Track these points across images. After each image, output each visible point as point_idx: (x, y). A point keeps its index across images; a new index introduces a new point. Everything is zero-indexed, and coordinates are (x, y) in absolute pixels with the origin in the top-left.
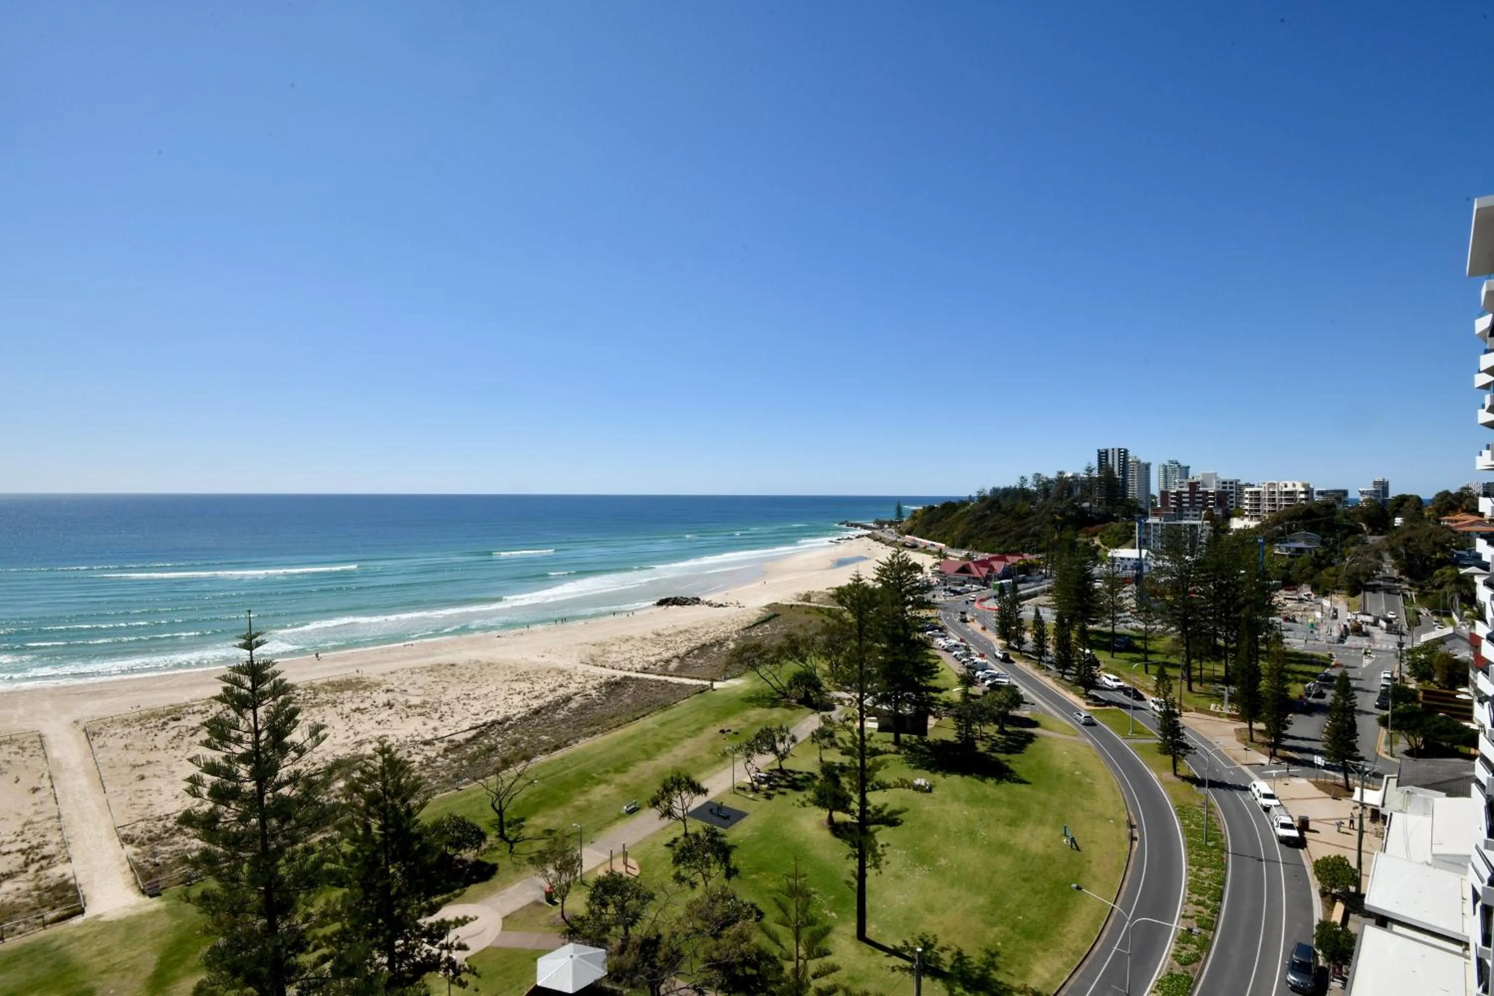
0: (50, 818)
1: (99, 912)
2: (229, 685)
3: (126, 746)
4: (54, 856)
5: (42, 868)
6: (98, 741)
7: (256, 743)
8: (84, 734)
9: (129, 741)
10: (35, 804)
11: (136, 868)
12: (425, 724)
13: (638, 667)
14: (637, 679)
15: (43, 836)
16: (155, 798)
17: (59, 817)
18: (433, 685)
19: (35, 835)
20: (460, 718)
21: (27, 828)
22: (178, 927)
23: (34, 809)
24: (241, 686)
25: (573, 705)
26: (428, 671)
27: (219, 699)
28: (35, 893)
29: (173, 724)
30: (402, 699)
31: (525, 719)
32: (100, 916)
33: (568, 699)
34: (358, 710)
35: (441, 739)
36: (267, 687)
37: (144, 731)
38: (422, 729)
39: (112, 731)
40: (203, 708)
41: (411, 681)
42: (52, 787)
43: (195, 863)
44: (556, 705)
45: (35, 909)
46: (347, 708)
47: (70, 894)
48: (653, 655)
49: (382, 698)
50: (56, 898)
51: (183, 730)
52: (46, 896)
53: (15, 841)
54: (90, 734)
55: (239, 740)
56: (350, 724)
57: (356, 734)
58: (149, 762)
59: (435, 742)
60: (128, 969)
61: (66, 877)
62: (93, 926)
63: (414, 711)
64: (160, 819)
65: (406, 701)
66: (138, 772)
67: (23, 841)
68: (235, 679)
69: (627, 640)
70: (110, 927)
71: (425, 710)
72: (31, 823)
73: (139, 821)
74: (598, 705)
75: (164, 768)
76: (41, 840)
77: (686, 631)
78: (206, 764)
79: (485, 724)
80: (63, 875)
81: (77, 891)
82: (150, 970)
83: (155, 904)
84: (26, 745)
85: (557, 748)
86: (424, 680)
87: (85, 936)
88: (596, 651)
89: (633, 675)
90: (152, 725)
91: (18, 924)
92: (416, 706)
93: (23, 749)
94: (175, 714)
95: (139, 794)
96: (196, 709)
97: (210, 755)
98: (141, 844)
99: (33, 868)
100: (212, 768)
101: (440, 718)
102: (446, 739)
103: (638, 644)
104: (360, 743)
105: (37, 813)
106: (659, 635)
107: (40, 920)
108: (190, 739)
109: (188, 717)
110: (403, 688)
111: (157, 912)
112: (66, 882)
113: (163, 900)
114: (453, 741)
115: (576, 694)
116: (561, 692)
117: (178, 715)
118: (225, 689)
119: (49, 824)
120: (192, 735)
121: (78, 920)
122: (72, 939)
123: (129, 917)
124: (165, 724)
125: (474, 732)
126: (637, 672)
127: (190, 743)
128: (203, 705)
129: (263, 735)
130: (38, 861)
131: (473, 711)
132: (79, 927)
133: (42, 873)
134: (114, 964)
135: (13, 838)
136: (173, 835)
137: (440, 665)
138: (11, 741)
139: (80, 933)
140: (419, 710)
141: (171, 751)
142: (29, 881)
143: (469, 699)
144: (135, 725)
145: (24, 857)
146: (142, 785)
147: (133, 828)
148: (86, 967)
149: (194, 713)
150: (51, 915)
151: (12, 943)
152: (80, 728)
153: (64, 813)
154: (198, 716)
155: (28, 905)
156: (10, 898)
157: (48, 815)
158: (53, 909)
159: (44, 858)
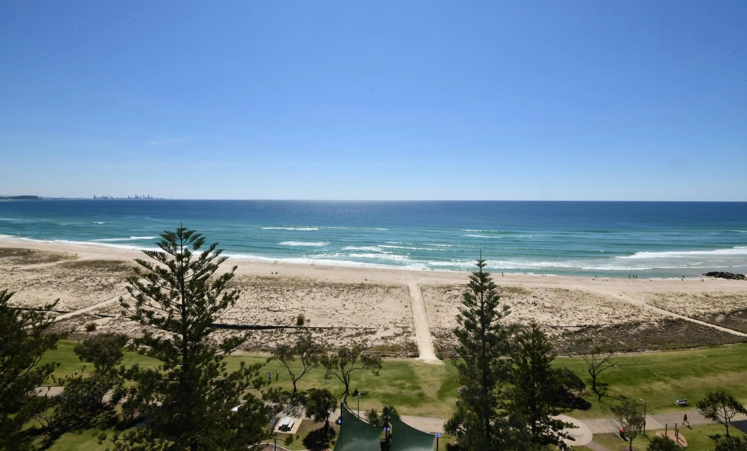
0: (410, 318)
1: (423, 359)
3: (433, 297)
4: (411, 332)
5: (407, 336)
6: (425, 293)
7: (482, 307)
8: (420, 290)
9: (434, 295)
10: (406, 311)
11: (435, 346)
12: (552, 318)
13: (691, 314)
14: (689, 322)
15: (408, 323)
16: (442, 320)
17: (413, 318)
18: (557, 299)
19: (406, 323)
20: (571, 319)
21: (404, 319)
22: (449, 375)
23: (406, 313)
24: (477, 282)
25: (641, 328)
26: (554, 291)
27: (469, 285)
28: (405, 344)
29: (448, 292)
30: (541, 302)
31: (609, 329)
32: (424, 360)
33: (638, 324)
34: (520, 303)
35: (561, 328)
36: (486, 284)
37: (439, 293)
38: (551, 319)
39: (429, 290)
40: (459, 288)
41: (545, 294)
42: (411, 306)
43: (458, 351)
44: (630, 326)
45: (405, 349)
46: (516, 301)
47: (415, 348)
48: (703, 309)
49: (531, 300)
50: (411, 348)
51: (452, 295)
52: (408, 346)
53: (400, 323)
54: (422, 290)
55: (476, 305)
56: (517, 309)
57: (520, 314)
58: (440, 306)
59: (558, 328)
60: (431, 385)
61: (414, 341)
62: (421, 363)
63: (547, 309)
64: (444, 330)
65: (543, 304)
66: (437, 308)
67: (403, 323)
68: (475, 278)
69: (682, 295)
70: (426, 366)
71: (552, 310)
73: (437, 327)
74: (659, 332)
75: (445, 309)
76: (407, 325)
77: (732, 297)
78: (464, 311)
79: (585, 326)
80: (413, 341)
81: (417, 348)
82: (439, 389)
83: (440, 363)
84: (404, 290)
85: (630, 351)
86: (552, 295)
87: (419, 365)
88: (657, 298)
89: (686, 319)
90: (441, 290)
91: (401, 353)
92: (548, 308)
94: (449, 288)
95: (437, 317)
96: (456, 288)
97: (465, 307)
98: (437, 337)
99: (405, 334)
100: (465, 314)
101: (560, 316)
102: (564, 328)
103: (692, 300)
104: (521, 319)
105: (407, 315)
106: (707, 296)
107: (407, 354)
108: (454, 300)
109: (454, 291)
110: (542, 297)
111: (441, 366)
112: (414, 343)
113: (444, 362)
114: (567, 330)
115: (643, 322)
116: (633, 318)
117: (450, 289)
118: (471, 282)
119: (410, 320)
120: (455, 298)
121: (417, 359)
122: (415, 365)
123: (432, 364)
124: (446, 291)
125: (578, 329)
126: (689, 317)
127: (454, 302)
128: (459, 287)
129: (485, 304)
130: (406, 332)
131: (578, 317)
132: (417, 361)
133: (408, 337)
134: (427, 381)
135: (400, 321)
136: (447, 337)
137: (560, 289)
138: (400, 287)
139: (417, 364)
140: (549, 310)
141: (448, 303)
142: (403, 338)
143: (576, 310)
144: (436, 289)
145: (402, 330)
146: (437, 313)
147: (435, 329)
148: (419, 377)
150: (410, 354)
151: (399, 359)
152: (419, 287)
153: (414, 318)
154: (457, 291)
155: (403, 347)
156: (399, 343)
157: (410, 317)
158: (410, 352)
159: (408, 332)
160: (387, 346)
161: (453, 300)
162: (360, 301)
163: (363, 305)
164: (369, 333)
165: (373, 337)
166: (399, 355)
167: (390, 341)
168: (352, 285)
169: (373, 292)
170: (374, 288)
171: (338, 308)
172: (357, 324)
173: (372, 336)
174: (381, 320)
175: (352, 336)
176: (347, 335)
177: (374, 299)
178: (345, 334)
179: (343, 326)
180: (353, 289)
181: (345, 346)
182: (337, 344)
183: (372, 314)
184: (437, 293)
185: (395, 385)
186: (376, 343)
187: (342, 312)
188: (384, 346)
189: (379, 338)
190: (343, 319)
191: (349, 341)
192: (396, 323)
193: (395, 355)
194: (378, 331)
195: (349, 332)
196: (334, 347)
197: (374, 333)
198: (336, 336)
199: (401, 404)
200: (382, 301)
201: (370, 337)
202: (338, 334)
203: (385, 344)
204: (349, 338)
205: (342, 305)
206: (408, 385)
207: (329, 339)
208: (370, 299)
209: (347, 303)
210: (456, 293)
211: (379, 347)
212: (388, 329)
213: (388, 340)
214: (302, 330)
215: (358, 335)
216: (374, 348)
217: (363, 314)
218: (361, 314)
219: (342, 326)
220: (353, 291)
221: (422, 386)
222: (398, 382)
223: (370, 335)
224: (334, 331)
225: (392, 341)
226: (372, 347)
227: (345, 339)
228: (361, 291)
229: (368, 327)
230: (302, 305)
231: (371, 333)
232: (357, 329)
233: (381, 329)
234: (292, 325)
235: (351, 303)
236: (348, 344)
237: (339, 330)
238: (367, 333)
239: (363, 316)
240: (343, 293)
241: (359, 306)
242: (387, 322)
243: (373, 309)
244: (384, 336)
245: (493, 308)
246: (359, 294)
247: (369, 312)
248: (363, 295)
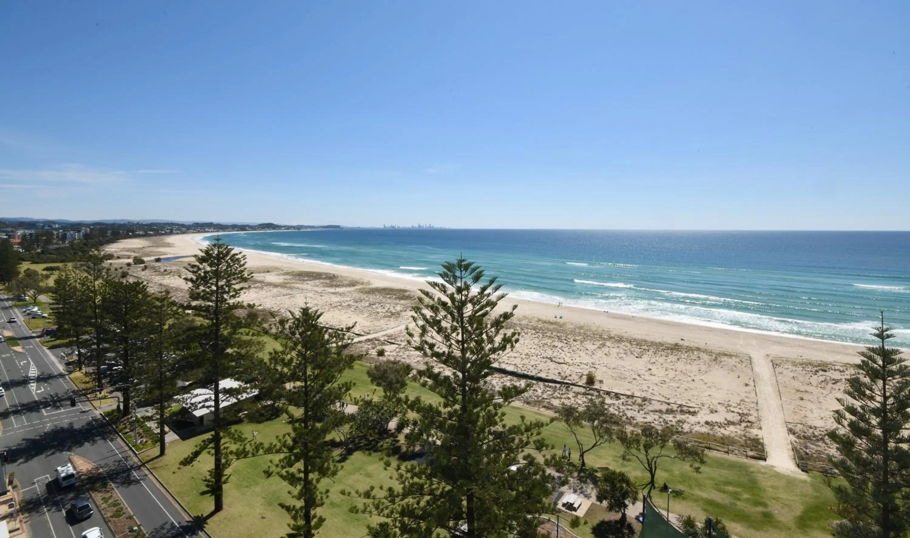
0: (753, 402)
1: (774, 465)
2: (866, 359)
3: (793, 377)
4: (753, 423)
5: (747, 426)
6: (778, 370)
7: (884, 404)
8: (771, 364)
9: (795, 375)
10: (746, 392)
11: (794, 449)
15: (749, 410)
16: (808, 414)
17: (757, 404)
19: (746, 409)
21: (742, 403)
22: (816, 497)
23: (745, 394)
24: (875, 362)
27: (858, 366)
28: (744, 438)
29: (821, 373)
32: (774, 467)
36: (894, 368)
37: (804, 372)
39: (786, 367)
40: (841, 369)
42: (755, 386)
43: (836, 465)
45: (743, 446)
47: (760, 447)
50: (753, 446)
52: (749, 442)
53: (736, 407)
54: (775, 364)
55: (872, 398)
58: (806, 391)
60: (786, 505)
61: (759, 437)
62: (770, 471)
64: (811, 428)
66: (799, 395)
67: (740, 409)
68: (871, 356)
70: (778, 476)
72: (744, 401)
73: (799, 423)
75: (815, 398)
76: (748, 412)
78: (847, 406)
80: (757, 435)
81: (763, 447)
82: (798, 513)
83: (804, 476)
84: (743, 360)
87: (765, 473)
90: (809, 369)
91: (736, 450)
93: (742, 362)
94: (823, 367)
95: (800, 408)
96: (837, 368)
97: (850, 401)
98: (799, 437)
99: (744, 424)
100: (852, 410)
105: (747, 397)
107: (745, 453)
108: (832, 385)
109: (832, 371)
111: (805, 482)
112: (758, 439)
113: (810, 476)
117: (825, 369)
118: (863, 361)
119: (752, 405)
120: (833, 384)
121: (762, 463)
122: (759, 472)
123: (789, 476)
124: (817, 371)
127: (832, 388)
128: (842, 366)
129: (891, 401)
130: (746, 422)
132: (763, 467)
133: (747, 429)
134: (779, 498)
135: (736, 405)
136: (818, 440)
138: (737, 356)
139: (763, 470)
141: (820, 390)
142: (741, 430)
144: (800, 366)
145: (740, 417)
146: (801, 403)
147: (795, 426)
148: (764, 491)
149: (835, 370)
150: (751, 453)
151: (731, 457)
152: (770, 359)
153: (759, 402)
154: (838, 373)
155: (740, 442)
156: (733, 435)
157: (752, 400)
158: (752, 450)
159: (749, 422)
160: (714, 436)
161: (830, 385)
162: (673, 367)
163: (677, 373)
164: (686, 412)
165: (692, 419)
166: (733, 451)
167: (719, 429)
168: (662, 345)
169: (693, 358)
170: (695, 353)
171: (640, 372)
172: (668, 397)
173: (690, 416)
174: (706, 398)
175: (661, 411)
176: (653, 409)
177: (694, 368)
178: (650, 408)
179: (649, 396)
180: (663, 350)
181: (650, 423)
182: (640, 418)
183: (691, 388)
184: (801, 372)
185: (724, 492)
186: (697, 428)
187: (646, 378)
188: (708, 434)
189: (703, 421)
190: (649, 387)
191: (656, 417)
192: (729, 406)
193: (726, 450)
194: (700, 412)
195: (658, 406)
196: (635, 422)
197: (694, 413)
198: (637, 407)
199: (733, 520)
200: (707, 372)
201: (688, 418)
202: (640, 405)
203: (711, 432)
204: (656, 413)
205: (647, 369)
206: (746, 496)
207: (628, 409)
208: (688, 367)
209: (654, 368)
210: (836, 375)
211: (702, 434)
212: (716, 412)
213: (716, 427)
214: (592, 392)
215: (670, 411)
216: (693, 435)
217: (678, 385)
218: (675, 385)
219: (646, 396)
220: (662, 353)
221: (769, 503)
222: (730, 488)
223: (687, 415)
224: (636, 401)
225: (722, 430)
226: (691, 432)
227: (651, 414)
228: (674, 354)
229: (684, 404)
230: (593, 361)
231: (689, 413)
232: (669, 404)
233: (705, 411)
234: (580, 384)
235: (659, 367)
236: (655, 422)
237: (643, 401)
238: (682, 412)
239: (678, 388)
240: (648, 353)
241: (672, 374)
242: (715, 402)
243: (693, 380)
244: (709, 420)
245: (906, 408)
246: (672, 358)
247: (687, 384)
248: (678, 359)
